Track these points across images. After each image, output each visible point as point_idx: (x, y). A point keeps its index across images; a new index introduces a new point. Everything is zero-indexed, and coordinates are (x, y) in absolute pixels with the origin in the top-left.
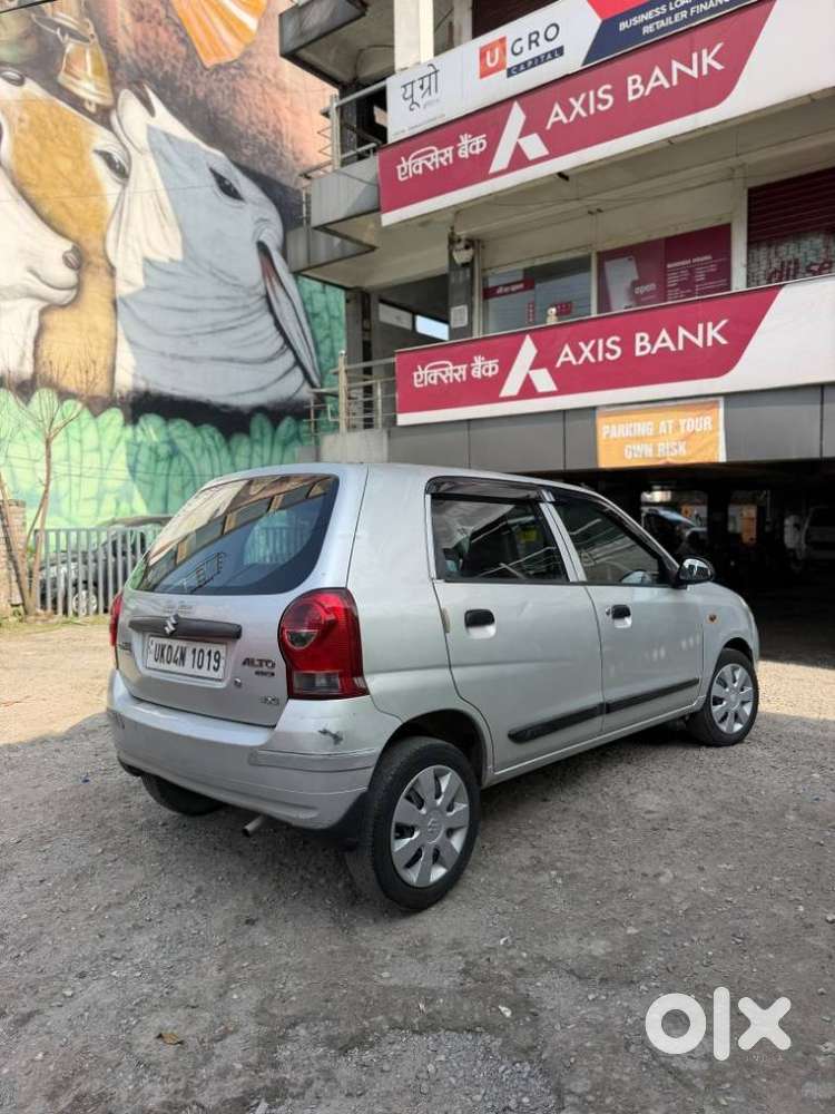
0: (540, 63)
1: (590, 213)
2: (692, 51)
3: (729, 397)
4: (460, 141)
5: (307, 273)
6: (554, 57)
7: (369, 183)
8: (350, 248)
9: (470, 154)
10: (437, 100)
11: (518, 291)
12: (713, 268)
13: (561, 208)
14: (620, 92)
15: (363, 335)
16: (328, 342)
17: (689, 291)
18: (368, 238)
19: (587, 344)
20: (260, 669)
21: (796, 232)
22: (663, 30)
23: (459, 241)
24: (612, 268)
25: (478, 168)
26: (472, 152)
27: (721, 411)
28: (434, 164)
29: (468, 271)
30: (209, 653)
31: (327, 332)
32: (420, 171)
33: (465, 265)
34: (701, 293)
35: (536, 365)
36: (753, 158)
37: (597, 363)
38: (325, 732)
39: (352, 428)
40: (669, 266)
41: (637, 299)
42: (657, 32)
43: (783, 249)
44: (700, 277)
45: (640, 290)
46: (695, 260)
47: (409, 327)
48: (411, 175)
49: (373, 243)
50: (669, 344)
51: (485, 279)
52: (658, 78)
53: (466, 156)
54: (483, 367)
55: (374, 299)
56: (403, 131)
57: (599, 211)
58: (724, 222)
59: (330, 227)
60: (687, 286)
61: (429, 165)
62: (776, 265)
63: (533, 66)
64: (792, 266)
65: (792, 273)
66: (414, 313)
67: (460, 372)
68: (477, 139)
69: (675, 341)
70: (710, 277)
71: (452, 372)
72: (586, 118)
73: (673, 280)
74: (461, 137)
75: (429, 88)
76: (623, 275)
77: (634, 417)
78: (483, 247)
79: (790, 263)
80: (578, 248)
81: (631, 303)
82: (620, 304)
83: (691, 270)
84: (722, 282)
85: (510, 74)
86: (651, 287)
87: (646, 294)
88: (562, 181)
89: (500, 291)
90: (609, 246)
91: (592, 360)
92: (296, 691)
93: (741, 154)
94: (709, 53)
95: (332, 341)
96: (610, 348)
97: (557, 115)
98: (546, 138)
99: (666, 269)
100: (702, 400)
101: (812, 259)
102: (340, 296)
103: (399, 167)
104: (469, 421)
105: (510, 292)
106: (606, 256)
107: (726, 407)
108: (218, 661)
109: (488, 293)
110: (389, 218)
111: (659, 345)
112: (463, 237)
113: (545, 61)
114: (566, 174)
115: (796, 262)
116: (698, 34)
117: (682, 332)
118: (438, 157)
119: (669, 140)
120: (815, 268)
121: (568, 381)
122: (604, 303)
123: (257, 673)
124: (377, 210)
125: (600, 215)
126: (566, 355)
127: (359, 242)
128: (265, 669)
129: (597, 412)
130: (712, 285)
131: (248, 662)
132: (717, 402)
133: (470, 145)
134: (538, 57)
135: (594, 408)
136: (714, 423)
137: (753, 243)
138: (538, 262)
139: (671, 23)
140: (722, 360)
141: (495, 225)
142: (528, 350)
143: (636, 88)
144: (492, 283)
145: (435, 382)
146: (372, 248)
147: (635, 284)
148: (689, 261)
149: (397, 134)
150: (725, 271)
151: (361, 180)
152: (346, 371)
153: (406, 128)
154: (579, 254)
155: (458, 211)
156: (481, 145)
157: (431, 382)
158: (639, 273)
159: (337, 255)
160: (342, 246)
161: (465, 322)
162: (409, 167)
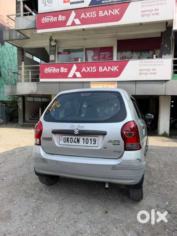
0: (78, 3)
1: (84, 39)
2: (113, 9)
3: (118, 82)
4: (59, 16)
5: (9, 41)
6: (82, 3)
7: (33, 22)
8: (22, 36)
9: (61, 20)
10: (52, 6)
11: (66, 54)
12: (109, 55)
13: (78, 37)
14: (97, 13)
15: (22, 59)
16: (2, 60)
17: (105, 59)
18: (28, 35)
19: (88, 68)
20: (115, 143)
21: (126, 50)
22: (106, 3)
23: (53, 40)
24: (88, 52)
25: (63, 24)
26: (62, 20)
27: (116, 84)
28: (52, 20)
29: (55, 47)
30: (91, 139)
31: (2, 57)
32: (48, 21)
33: (54, 46)
34: (107, 60)
35: (76, 71)
36: (118, 34)
37: (91, 72)
38: (138, 159)
39: (25, 81)
40: (101, 53)
41: (94, 60)
42: (105, 3)
43: (123, 53)
44: (107, 56)
45: (94, 58)
46: (106, 53)
47: (32, 58)
48: (45, 22)
49: (29, 37)
50: (106, 70)
51: (58, 50)
52: (106, 13)
53: (60, 20)
54: (63, 70)
55: (25, 51)
56: (43, 11)
57: (86, 39)
58: (112, 46)
59: (19, 31)
60: (104, 58)
61: (50, 20)
62: (122, 56)
63: (77, 3)
64: (125, 57)
65: (125, 58)
66: (33, 55)
67: (57, 70)
68: (63, 17)
69: (108, 69)
70: (109, 57)
71: (55, 70)
72: (90, 18)
73: (101, 57)
74: (59, 15)
75: (50, 2)
76: (91, 54)
77: (98, 84)
78: (58, 42)
79: (124, 56)
80: (81, 46)
81: (91, 60)
82: (90, 60)
83: (105, 55)
84: (111, 58)
85: (71, 3)
86: (97, 57)
87: (95, 59)
88: (83, 30)
89: (62, 53)
90: (87, 47)
91: (90, 71)
92: (127, 149)
93: (118, 33)
94: (117, 10)
95: (3, 60)
96: (93, 69)
97: (83, 15)
98: (80, 20)
99: (100, 54)
100: (113, 82)
101: (129, 56)
102: (16, 48)
103: (42, 19)
104: (59, 82)
105: (64, 54)
106: (87, 49)
107: (117, 84)
108: (95, 141)
109: (59, 53)
110: (39, 31)
111: (104, 70)
112: (54, 39)
113: (80, 3)
114: (84, 29)
115: (126, 56)
116: (115, 6)
117: (109, 67)
118: (53, 19)
119: (107, 27)
120: (129, 58)
121: (84, 75)
122: (86, 59)
123: (113, 144)
124: (36, 29)
125: (86, 40)
126: (84, 70)
127: (26, 36)
128: (116, 143)
129: (91, 83)
130: (109, 58)
131: (110, 141)
132: (115, 83)
133: (61, 18)
134: (78, 2)
135: (90, 82)
136: (115, 87)
137: (118, 51)
138: (71, 48)
139: (108, 2)
140: (117, 74)
141: (63, 38)
142: (75, 67)
143: (101, 14)
144: (59, 51)
145: (51, 72)
146: (29, 38)
147: (93, 56)
148: (104, 53)
149: (41, 11)
150: (112, 56)
151: (30, 20)
152: (24, 67)
153: (43, 10)
154: (81, 48)
155: (53, 33)
156: (64, 19)
157: (49, 72)
158: (94, 54)
159: (18, 38)
160: (20, 35)
161: (54, 59)
162: (45, 20)
